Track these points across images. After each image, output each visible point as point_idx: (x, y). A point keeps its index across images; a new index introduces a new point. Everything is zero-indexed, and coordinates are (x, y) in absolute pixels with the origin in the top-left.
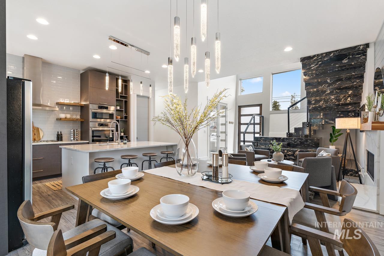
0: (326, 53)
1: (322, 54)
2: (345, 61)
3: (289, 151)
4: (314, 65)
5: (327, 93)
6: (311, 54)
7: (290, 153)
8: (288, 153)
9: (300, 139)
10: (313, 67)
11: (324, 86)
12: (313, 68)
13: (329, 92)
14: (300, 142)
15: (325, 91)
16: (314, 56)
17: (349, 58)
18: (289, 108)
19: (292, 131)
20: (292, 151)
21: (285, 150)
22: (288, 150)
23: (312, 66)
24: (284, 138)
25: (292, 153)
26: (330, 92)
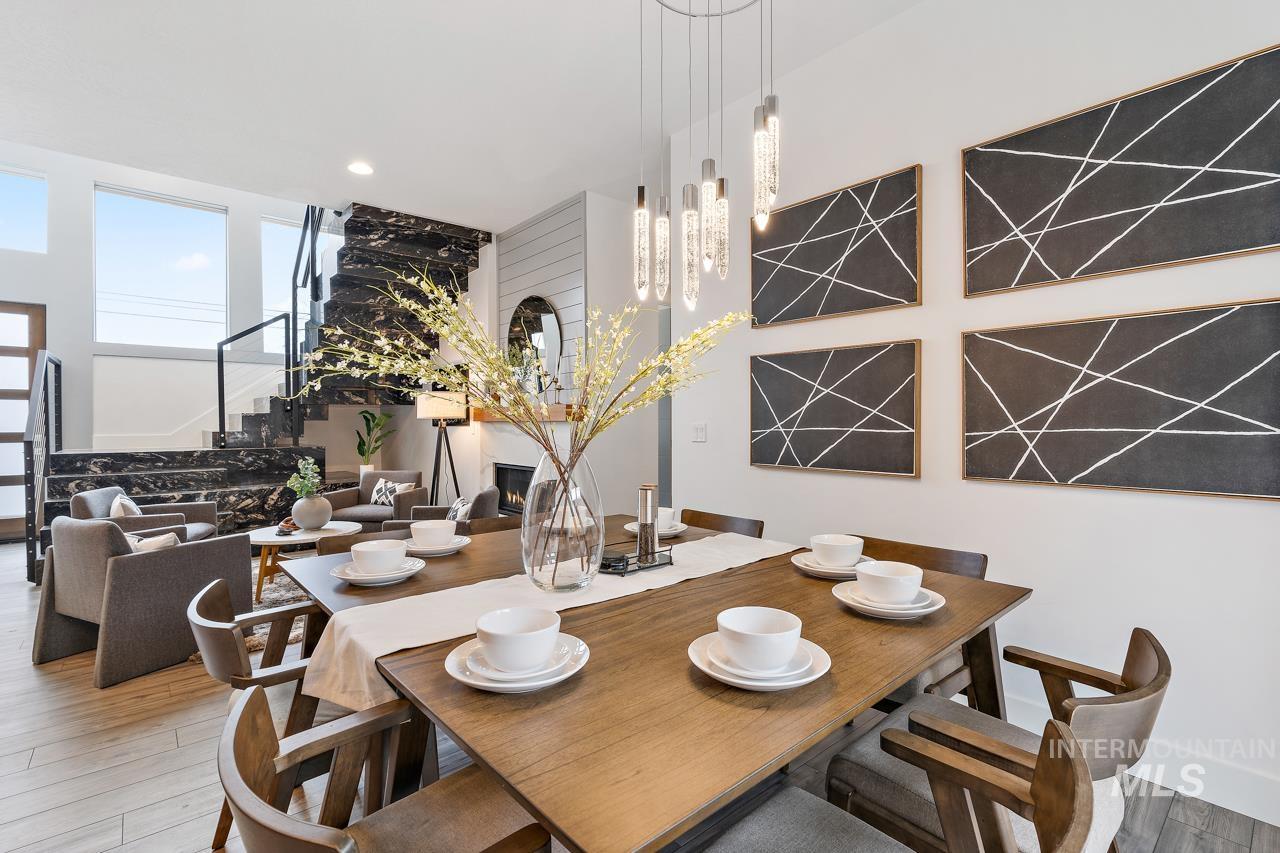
0: (417, 218)
1: (408, 217)
2: (443, 253)
3: (246, 494)
4: (376, 237)
5: (378, 319)
6: (385, 205)
7: (249, 501)
8: (242, 505)
9: (266, 452)
10: (375, 240)
11: (381, 299)
12: (373, 244)
13: (383, 318)
14: (265, 460)
15: (375, 314)
16: (390, 214)
17: (449, 250)
18: (221, 345)
19: (234, 426)
20: (255, 493)
21: (232, 493)
22: (241, 493)
23: (371, 236)
24: (205, 454)
25: (257, 502)
26: (386, 320)
